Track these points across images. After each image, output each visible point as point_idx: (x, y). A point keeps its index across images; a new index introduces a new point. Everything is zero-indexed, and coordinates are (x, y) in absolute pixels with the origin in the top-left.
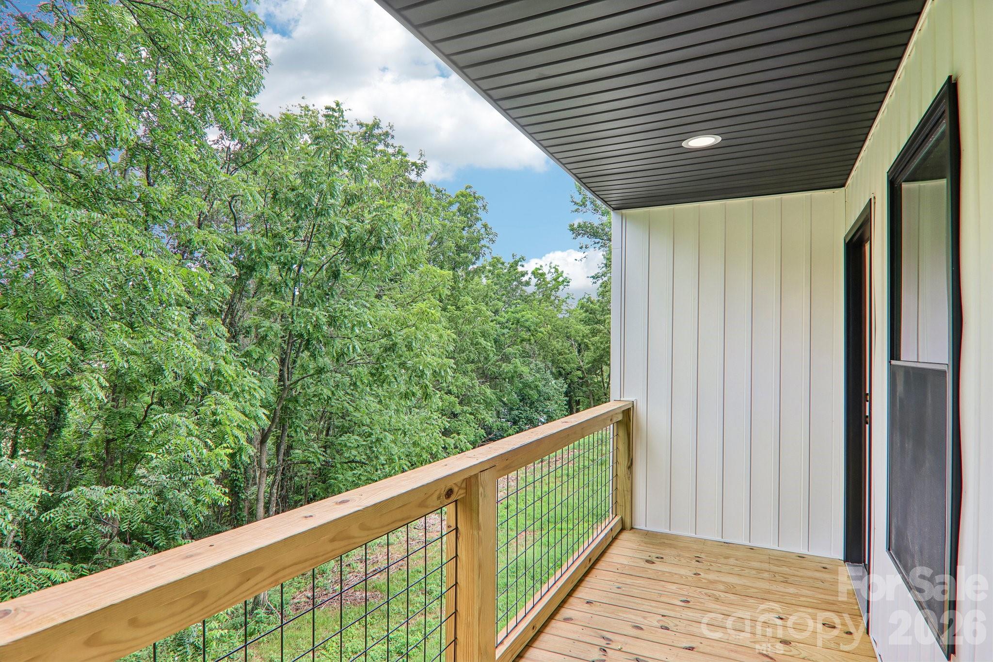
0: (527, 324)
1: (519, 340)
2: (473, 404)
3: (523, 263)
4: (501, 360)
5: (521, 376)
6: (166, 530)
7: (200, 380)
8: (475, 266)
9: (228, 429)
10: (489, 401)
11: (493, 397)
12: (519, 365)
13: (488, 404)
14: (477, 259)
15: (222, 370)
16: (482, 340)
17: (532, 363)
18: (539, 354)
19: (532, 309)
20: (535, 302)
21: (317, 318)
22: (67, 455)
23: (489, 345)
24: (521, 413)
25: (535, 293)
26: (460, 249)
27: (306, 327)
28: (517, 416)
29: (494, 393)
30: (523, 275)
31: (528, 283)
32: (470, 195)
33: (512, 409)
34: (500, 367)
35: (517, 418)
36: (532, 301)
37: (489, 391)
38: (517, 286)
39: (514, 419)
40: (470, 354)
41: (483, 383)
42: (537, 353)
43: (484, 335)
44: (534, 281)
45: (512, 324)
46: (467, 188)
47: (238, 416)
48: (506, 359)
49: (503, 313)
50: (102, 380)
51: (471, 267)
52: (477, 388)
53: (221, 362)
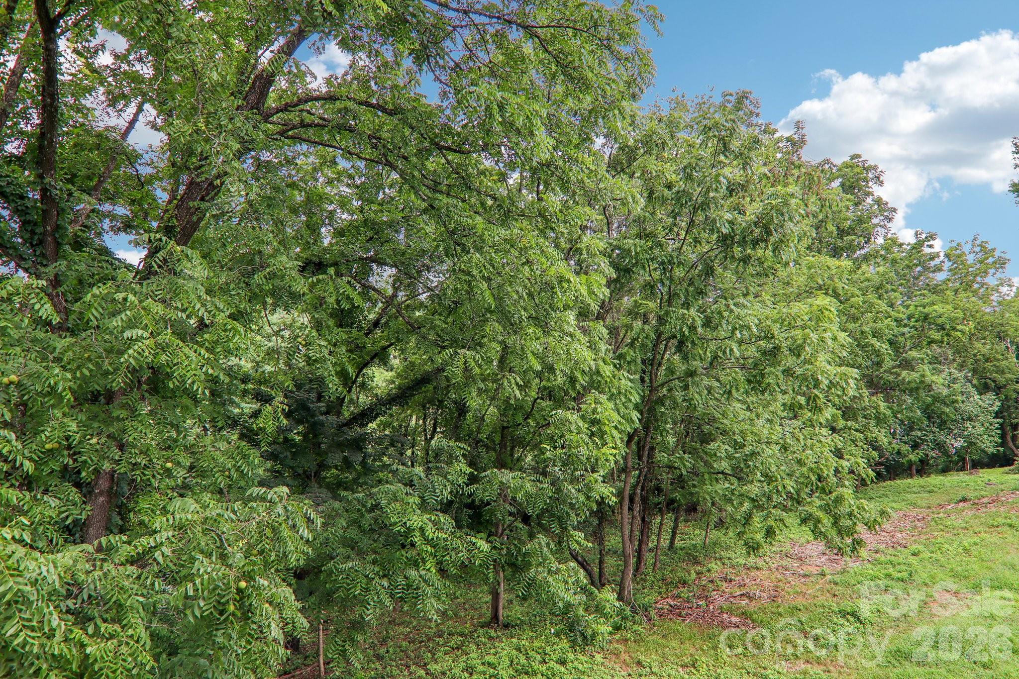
0: (940, 321)
1: (925, 343)
2: (860, 419)
3: (932, 242)
4: (899, 366)
5: (929, 387)
6: (560, 519)
7: (582, 380)
8: (863, 252)
9: (607, 429)
10: (882, 416)
11: (888, 413)
12: (928, 373)
13: (880, 420)
14: (867, 242)
15: (601, 370)
16: (874, 341)
17: (943, 371)
18: (954, 360)
19: (945, 302)
20: (948, 292)
21: (693, 319)
22: (468, 435)
23: (884, 347)
24: (925, 435)
25: (949, 280)
26: (842, 232)
27: (681, 328)
28: (919, 438)
29: (888, 407)
30: (932, 259)
31: (938, 269)
32: (858, 166)
33: (912, 429)
34: (899, 375)
35: (919, 441)
36: (943, 291)
37: (883, 405)
38: (921, 273)
39: (914, 441)
40: (857, 358)
41: (873, 394)
42: (951, 358)
43: (877, 334)
44: (947, 265)
45: (916, 321)
46: (852, 159)
47: (616, 417)
48: (907, 365)
49: (900, 307)
50: (518, 379)
51: (858, 253)
52: (867, 400)
53: (601, 363)
